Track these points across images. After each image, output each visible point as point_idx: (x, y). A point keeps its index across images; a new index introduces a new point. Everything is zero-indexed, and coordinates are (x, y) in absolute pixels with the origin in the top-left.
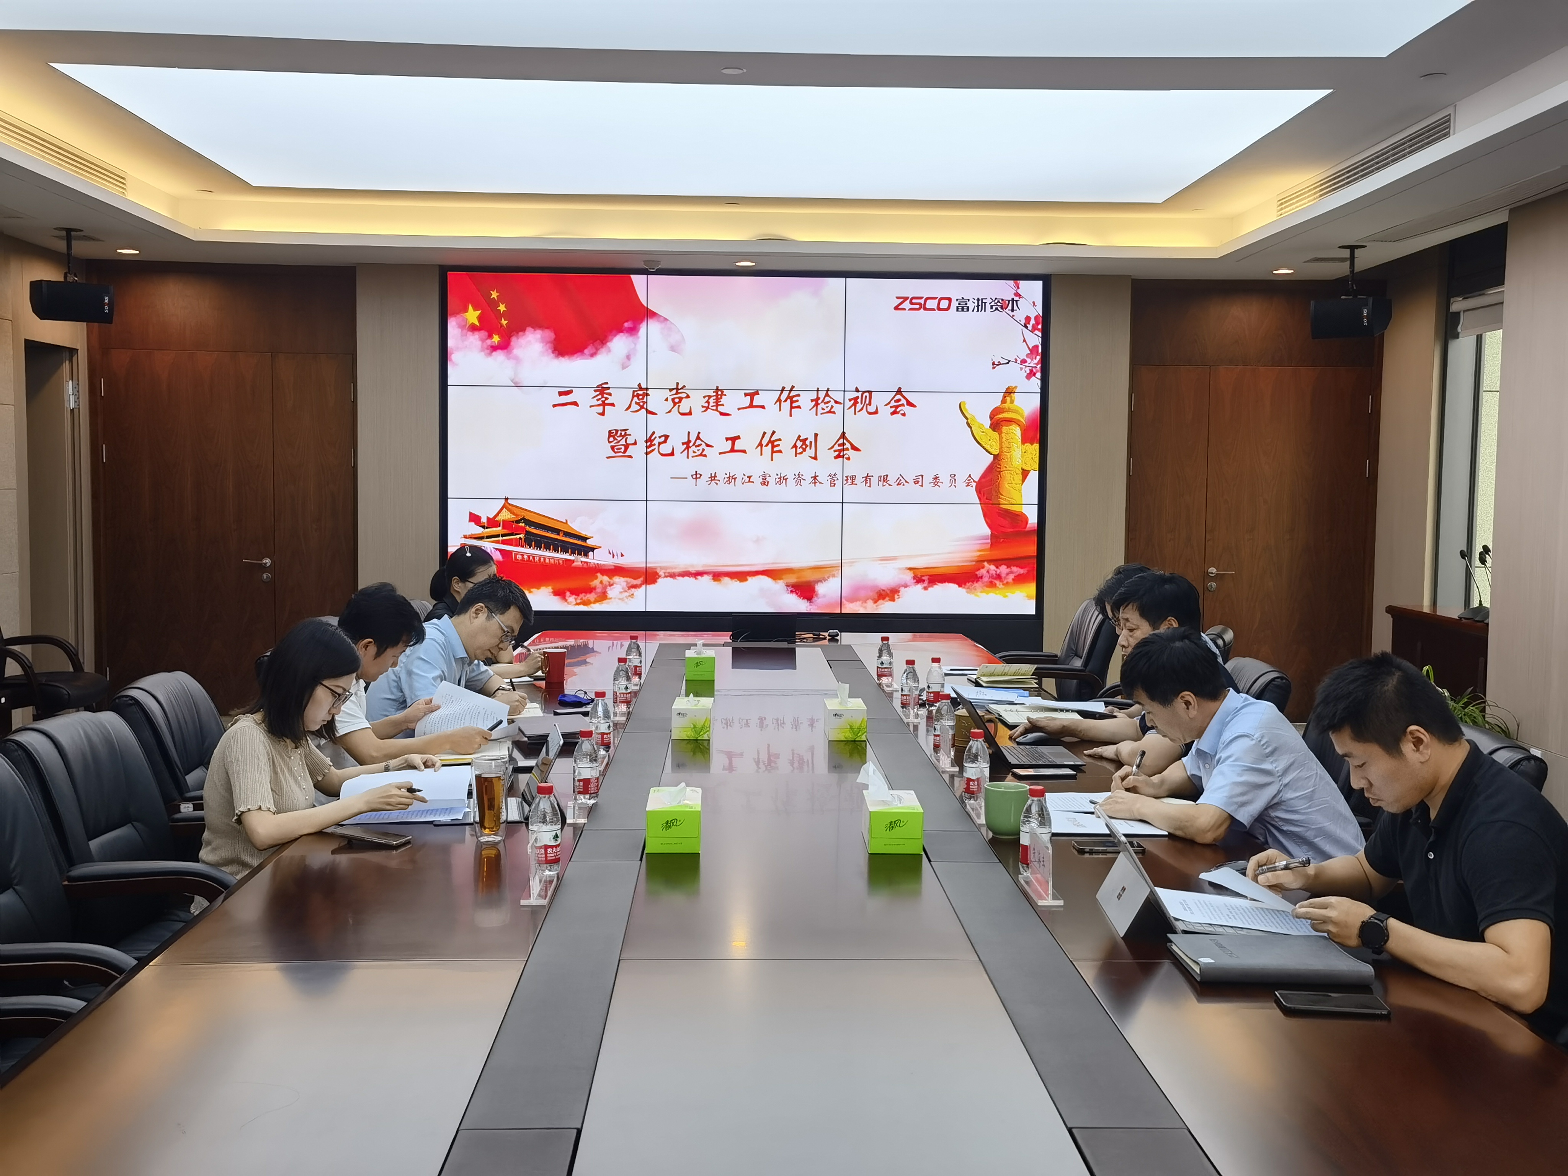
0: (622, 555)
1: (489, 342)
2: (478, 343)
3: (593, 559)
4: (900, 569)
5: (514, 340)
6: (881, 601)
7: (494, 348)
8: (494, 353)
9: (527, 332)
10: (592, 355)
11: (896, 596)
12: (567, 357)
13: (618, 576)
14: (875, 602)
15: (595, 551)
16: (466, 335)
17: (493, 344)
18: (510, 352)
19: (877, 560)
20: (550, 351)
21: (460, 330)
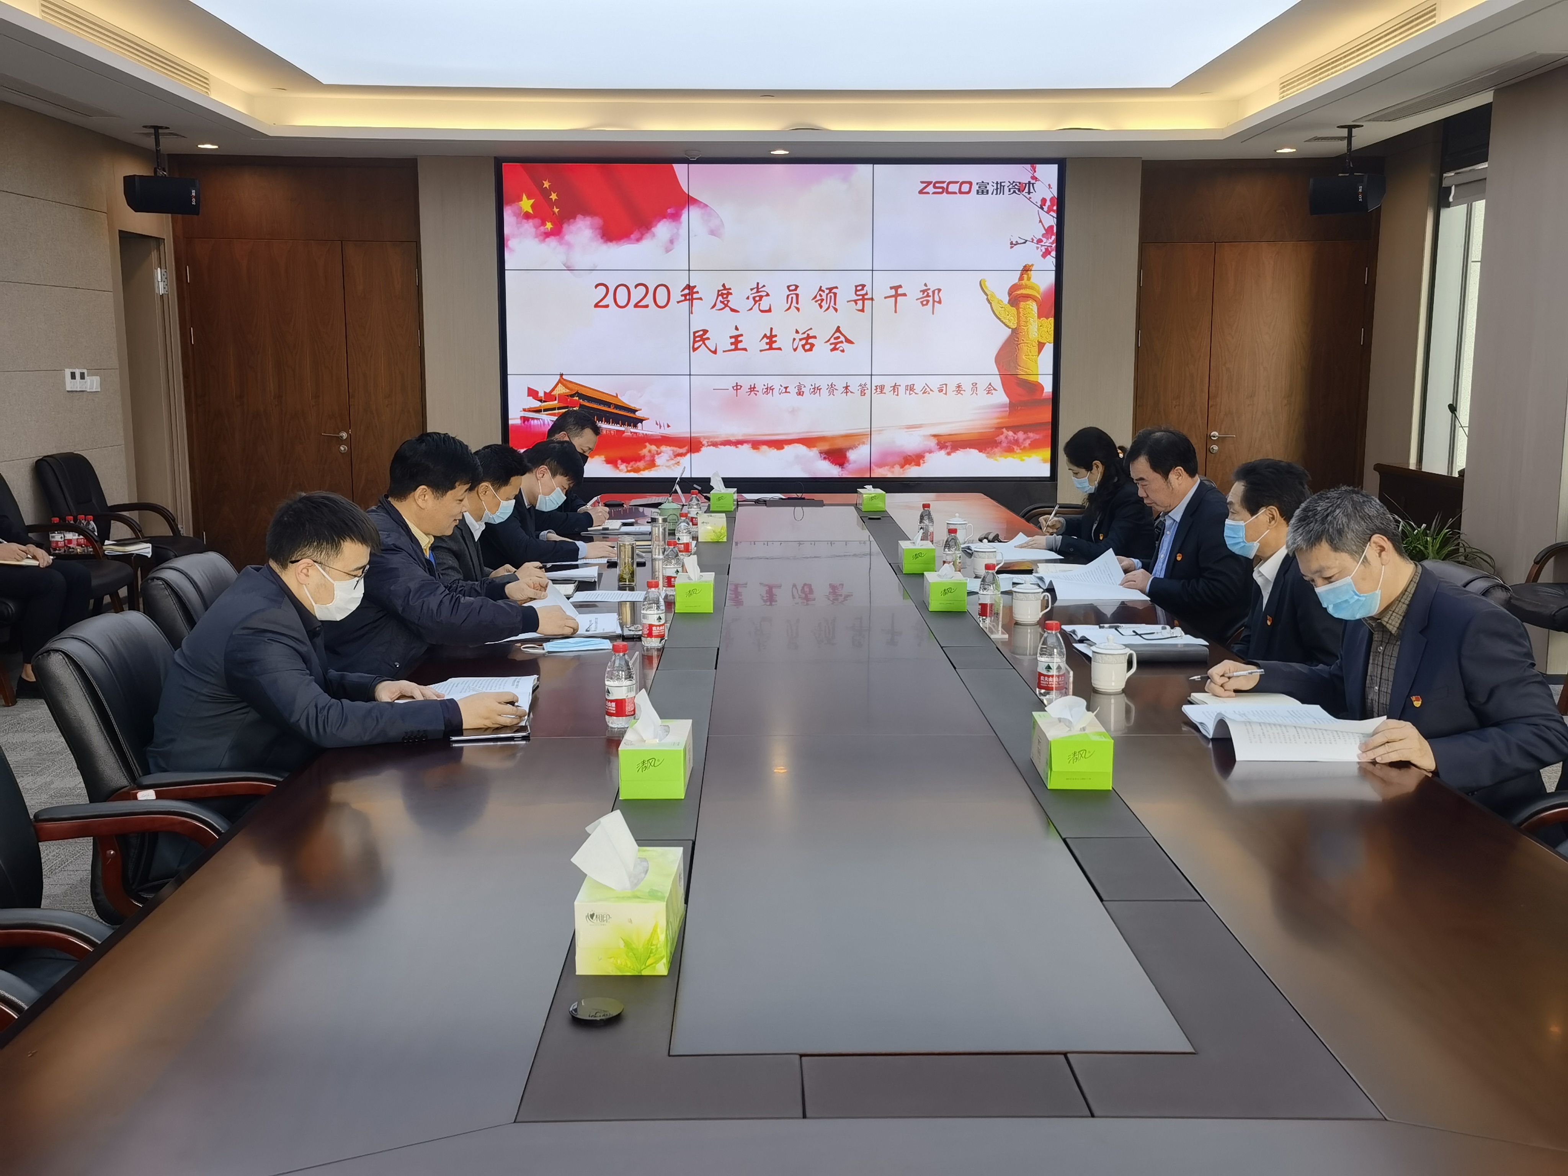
0: (668, 426)
1: (542, 229)
2: (533, 230)
3: (642, 429)
4: (924, 436)
5: (565, 226)
6: (907, 466)
7: (547, 235)
8: (547, 240)
9: (577, 220)
10: (638, 240)
11: (921, 462)
12: (614, 243)
13: (665, 445)
14: (902, 467)
15: (644, 422)
16: (521, 223)
17: (546, 231)
18: (562, 238)
19: (903, 428)
20: (599, 237)
21: (515, 218)
